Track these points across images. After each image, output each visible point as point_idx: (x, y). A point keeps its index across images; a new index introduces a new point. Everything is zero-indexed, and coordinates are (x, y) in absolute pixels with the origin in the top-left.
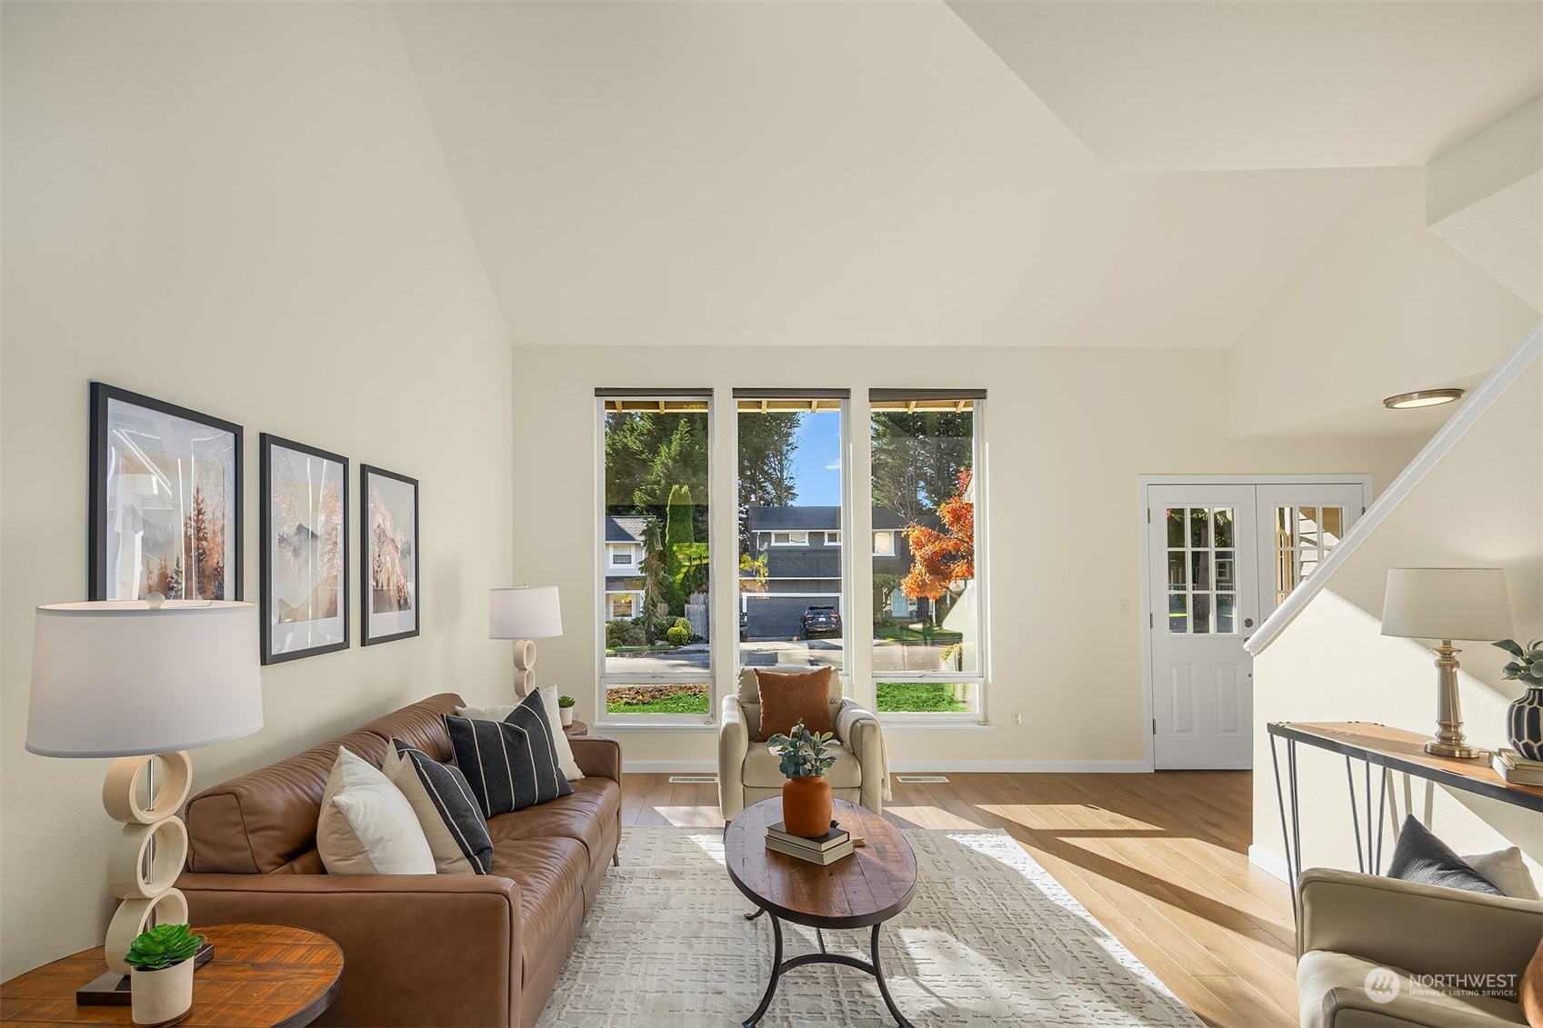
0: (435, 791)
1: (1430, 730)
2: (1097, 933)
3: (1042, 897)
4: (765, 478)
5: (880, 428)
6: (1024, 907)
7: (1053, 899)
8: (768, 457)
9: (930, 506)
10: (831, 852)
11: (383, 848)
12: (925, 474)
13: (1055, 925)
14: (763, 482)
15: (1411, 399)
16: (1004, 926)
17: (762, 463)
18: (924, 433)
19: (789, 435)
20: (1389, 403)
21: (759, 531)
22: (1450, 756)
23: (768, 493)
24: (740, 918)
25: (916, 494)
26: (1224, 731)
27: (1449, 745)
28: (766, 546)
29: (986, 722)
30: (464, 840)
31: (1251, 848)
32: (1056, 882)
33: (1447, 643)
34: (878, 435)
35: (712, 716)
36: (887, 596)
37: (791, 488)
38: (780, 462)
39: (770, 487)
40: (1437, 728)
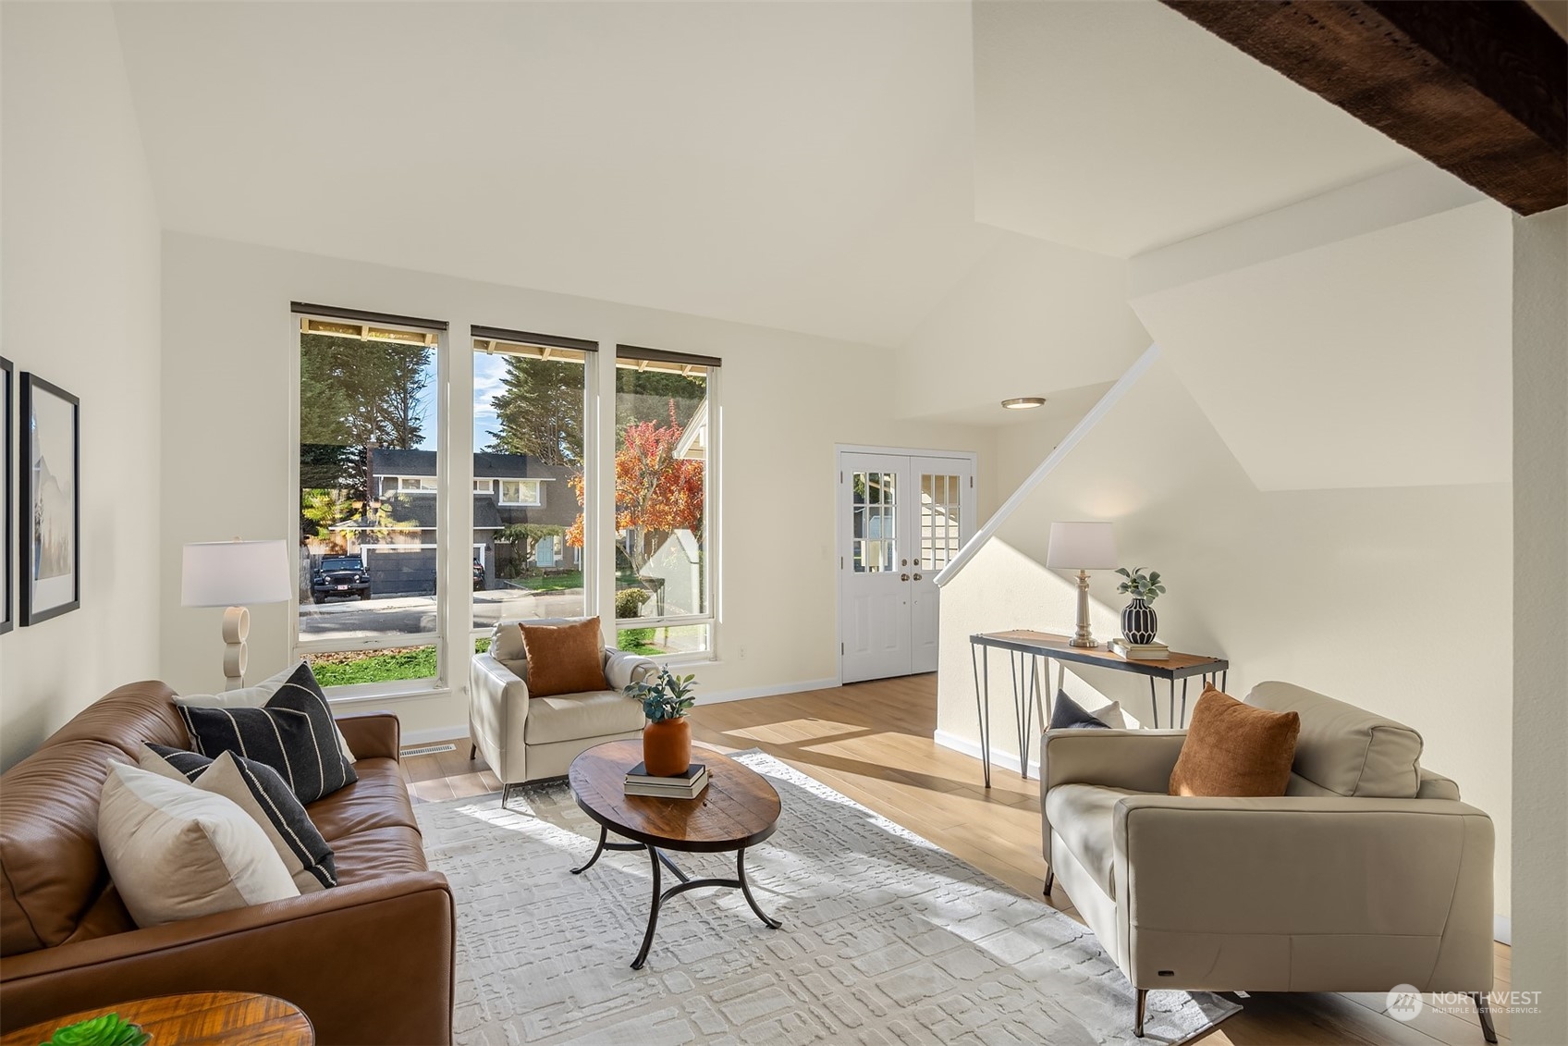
0: (266, 796)
1: (1071, 632)
2: (871, 816)
3: (817, 798)
4: (384, 417)
5: (521, 375)
6: (807, 807)
7: (823, 796)
8: (388, 393)
9: (571, 457)
10: (696, 785)
11: (254, 872)
12: (567, 425)
13: (837, 816)
14: (382, 421)
15: (1018, 403)
16: (800, 825)
17: (380, 399)
18: (567, 384)
19: (415, 372)
20: (1004, 404)
21: (382, 476)
22: (1083, 646)
23: (388, 434)
24: (566, 874)
25: (558, 444)
26: (888, 647)
27: (1083, 641)
28: (390, 493)
29: (715, 658)
30: (304, 849)
31: (936, 732)
32: (820, 784)
33: (1083, 572)
34: (519, 381)
35: (441, 679)
36: (532, 547)
37: (416, 429)
38: (404, 401)
39: (389, 428)
40: (1076, 629)
